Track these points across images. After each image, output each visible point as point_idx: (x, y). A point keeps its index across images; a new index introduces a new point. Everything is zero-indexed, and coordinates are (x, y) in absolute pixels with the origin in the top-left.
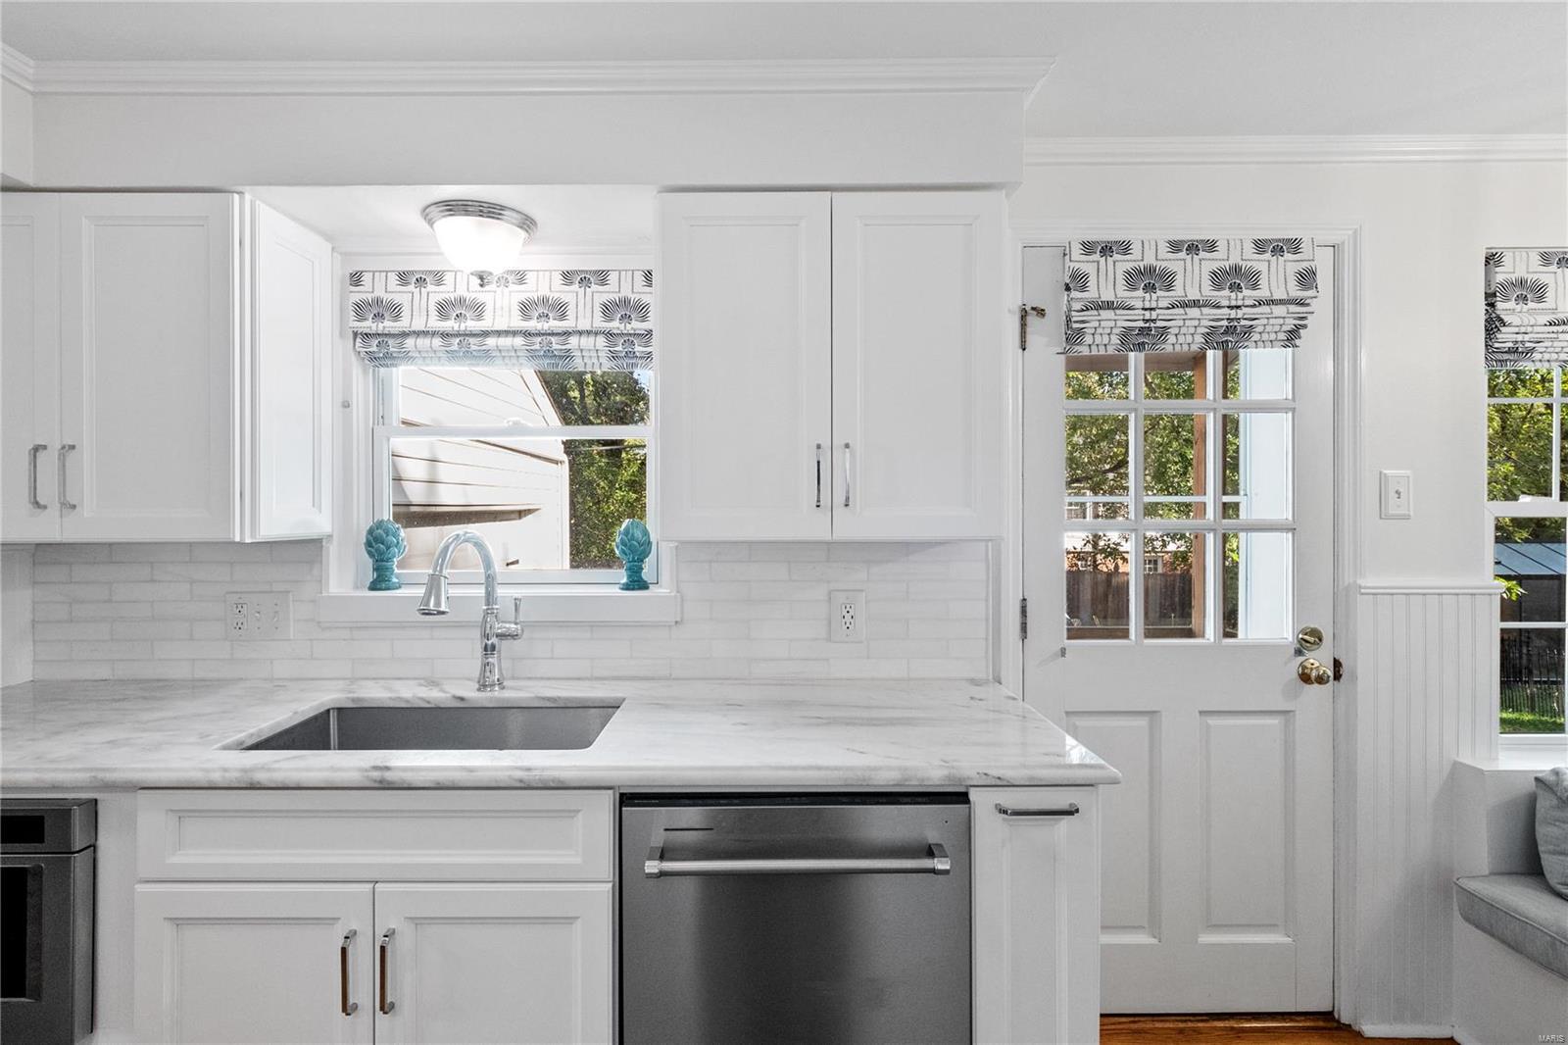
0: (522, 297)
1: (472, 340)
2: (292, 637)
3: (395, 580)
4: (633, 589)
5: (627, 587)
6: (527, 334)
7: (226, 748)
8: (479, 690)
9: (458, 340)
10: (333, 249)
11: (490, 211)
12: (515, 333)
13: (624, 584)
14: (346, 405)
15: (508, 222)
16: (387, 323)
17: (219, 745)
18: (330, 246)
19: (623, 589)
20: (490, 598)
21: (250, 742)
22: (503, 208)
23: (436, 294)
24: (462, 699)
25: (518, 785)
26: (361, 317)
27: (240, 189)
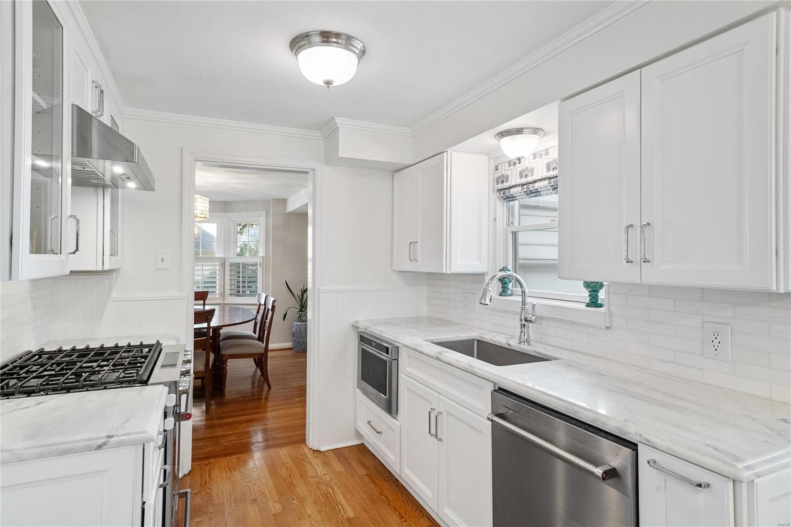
0: (546, 161)
1: (531, 185)
2: (477, 311)
3: (509, 292)
4: (592, 306)
5: (588, 305)
6: (550, 178)
7: (427, 340)
8: (519, 343)
9: (526, 186)
10: (489, 158)
11: (519, 131)
12: (545, 179)
13: (587, 303)
14: (495, 220)
15: (526, 134)
16: (505, 184)
17: (424, 338)
18: (487, 157)
19: (586, 306)
20: (524, 303)
21: (435, 341)
22: (522, 129)
23: (519, 167)
24: (509, 345)
25: (464, 369)
26: (498, 183)
27: (446, 150)
